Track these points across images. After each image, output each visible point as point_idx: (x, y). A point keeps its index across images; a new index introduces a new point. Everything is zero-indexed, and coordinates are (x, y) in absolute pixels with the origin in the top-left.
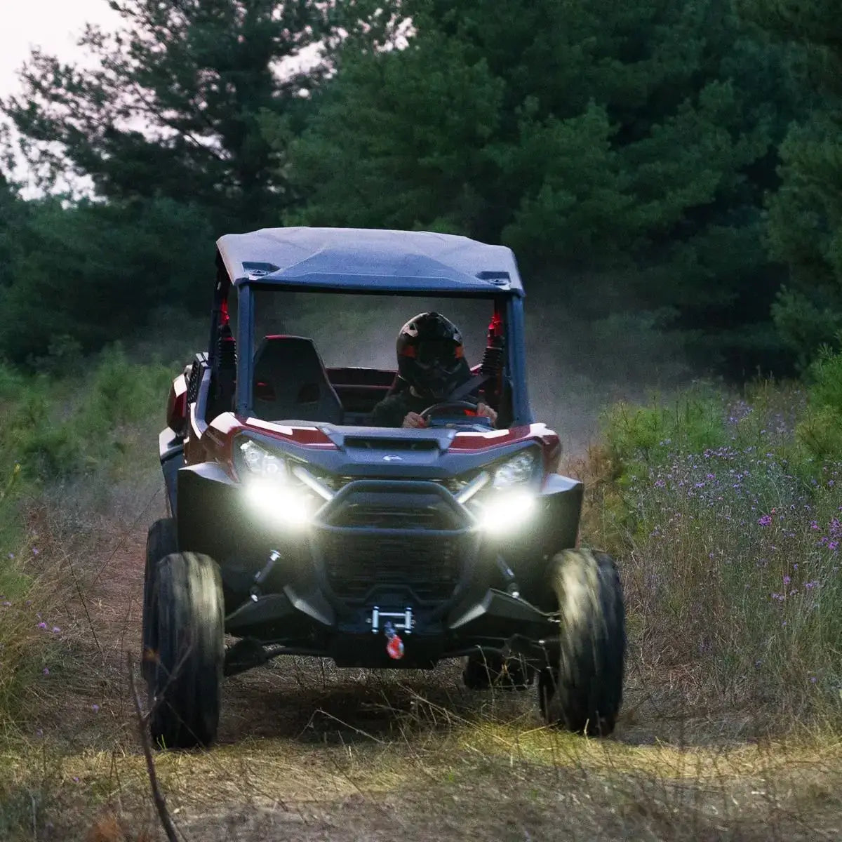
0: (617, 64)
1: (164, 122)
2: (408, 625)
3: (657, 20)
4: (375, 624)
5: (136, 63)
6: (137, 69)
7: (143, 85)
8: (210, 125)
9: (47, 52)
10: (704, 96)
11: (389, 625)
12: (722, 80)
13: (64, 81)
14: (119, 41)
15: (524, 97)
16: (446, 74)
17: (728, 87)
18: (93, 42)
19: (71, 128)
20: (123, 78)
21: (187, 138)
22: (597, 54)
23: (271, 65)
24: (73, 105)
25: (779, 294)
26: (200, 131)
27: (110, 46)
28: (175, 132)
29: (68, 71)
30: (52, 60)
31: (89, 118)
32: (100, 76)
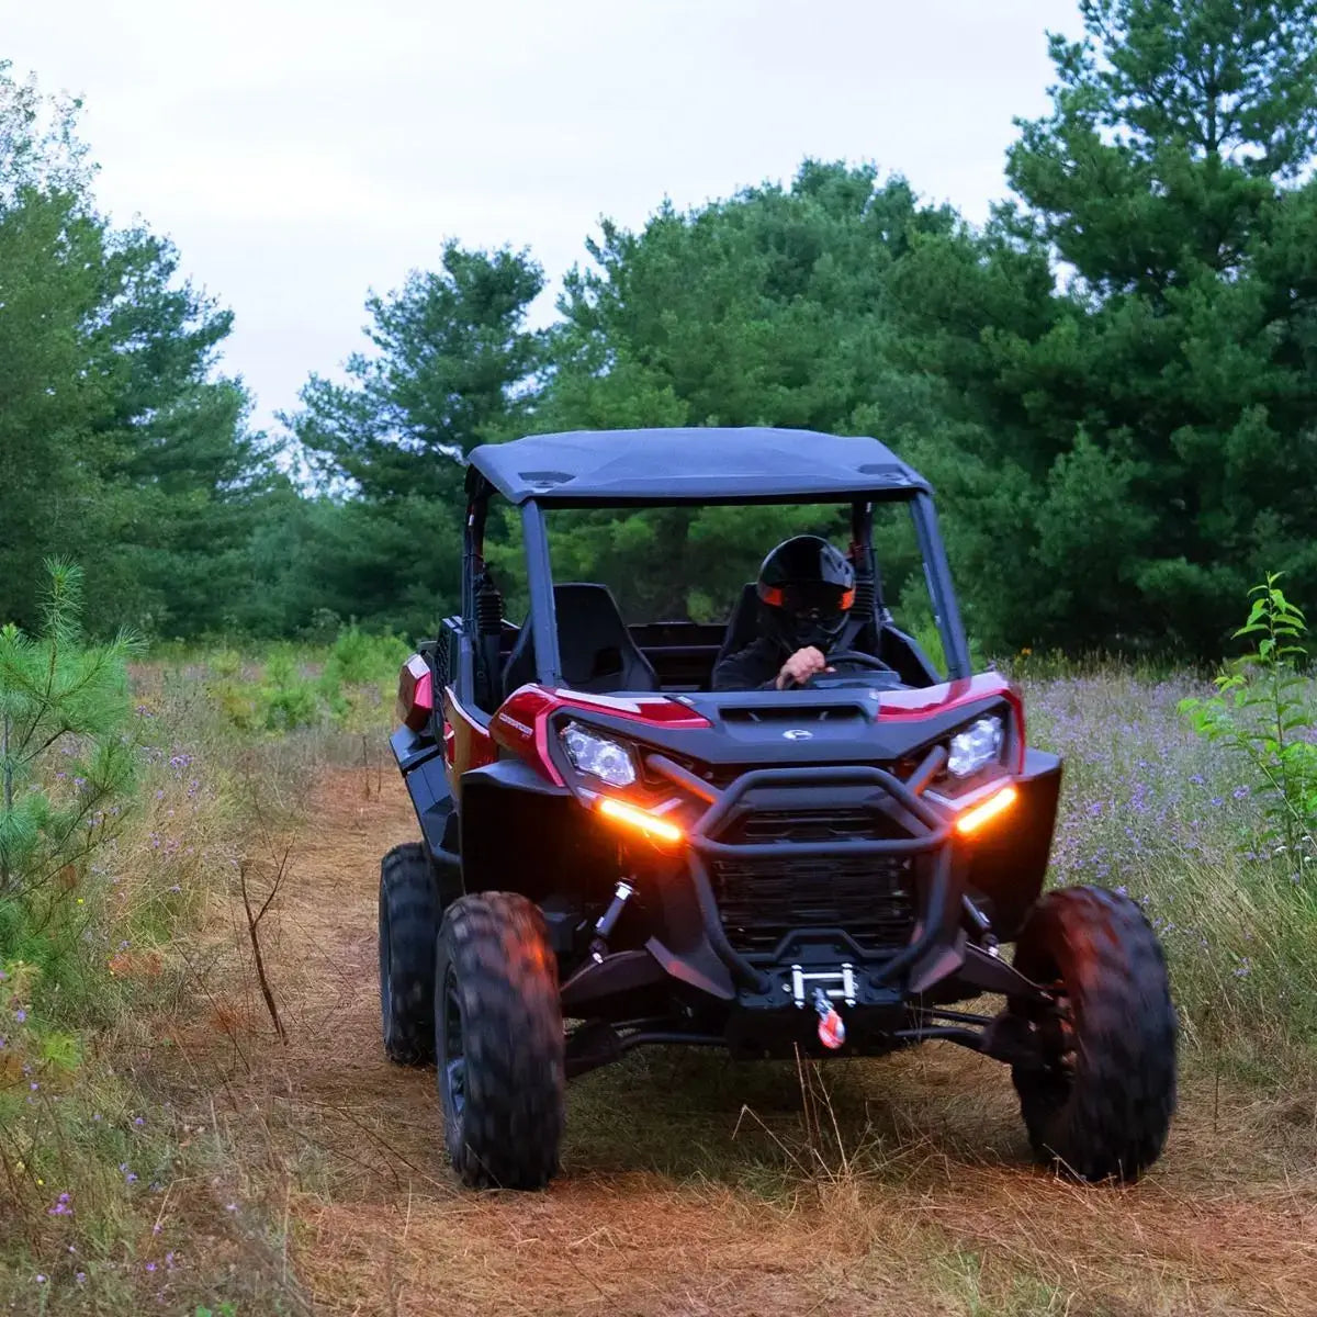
0: (782, 389)
1: (414, 435)
2: (850, 990)
3: (818, 354)
4: (799, 993)
5: (393, 387)
6: (394, 391)
7: (400, 406)
8: (453, 438)
9: (322, 377)
10: (855, 417)
11: (819, 993)
12: (870, 403)
13: (335, 401)
14: (379, 367)
15: (707, 416)
16: (640, 397)
17: (875, 410)
18: (358, 369)
19: (340, 440)
20: (383, 399)
21: (434, 449)
22: (767, 381)
23: (504, 389)
24: (342, 422)
25: (907, 582)
26: (445, 444)
27: (372, 371)
28: (423, 443)
29: (339, 394)
30: (325, 384)
31: (354, 432)
32: (364, 397)
